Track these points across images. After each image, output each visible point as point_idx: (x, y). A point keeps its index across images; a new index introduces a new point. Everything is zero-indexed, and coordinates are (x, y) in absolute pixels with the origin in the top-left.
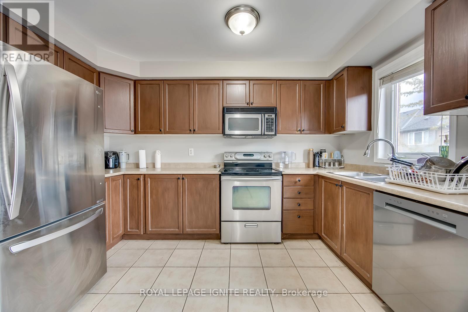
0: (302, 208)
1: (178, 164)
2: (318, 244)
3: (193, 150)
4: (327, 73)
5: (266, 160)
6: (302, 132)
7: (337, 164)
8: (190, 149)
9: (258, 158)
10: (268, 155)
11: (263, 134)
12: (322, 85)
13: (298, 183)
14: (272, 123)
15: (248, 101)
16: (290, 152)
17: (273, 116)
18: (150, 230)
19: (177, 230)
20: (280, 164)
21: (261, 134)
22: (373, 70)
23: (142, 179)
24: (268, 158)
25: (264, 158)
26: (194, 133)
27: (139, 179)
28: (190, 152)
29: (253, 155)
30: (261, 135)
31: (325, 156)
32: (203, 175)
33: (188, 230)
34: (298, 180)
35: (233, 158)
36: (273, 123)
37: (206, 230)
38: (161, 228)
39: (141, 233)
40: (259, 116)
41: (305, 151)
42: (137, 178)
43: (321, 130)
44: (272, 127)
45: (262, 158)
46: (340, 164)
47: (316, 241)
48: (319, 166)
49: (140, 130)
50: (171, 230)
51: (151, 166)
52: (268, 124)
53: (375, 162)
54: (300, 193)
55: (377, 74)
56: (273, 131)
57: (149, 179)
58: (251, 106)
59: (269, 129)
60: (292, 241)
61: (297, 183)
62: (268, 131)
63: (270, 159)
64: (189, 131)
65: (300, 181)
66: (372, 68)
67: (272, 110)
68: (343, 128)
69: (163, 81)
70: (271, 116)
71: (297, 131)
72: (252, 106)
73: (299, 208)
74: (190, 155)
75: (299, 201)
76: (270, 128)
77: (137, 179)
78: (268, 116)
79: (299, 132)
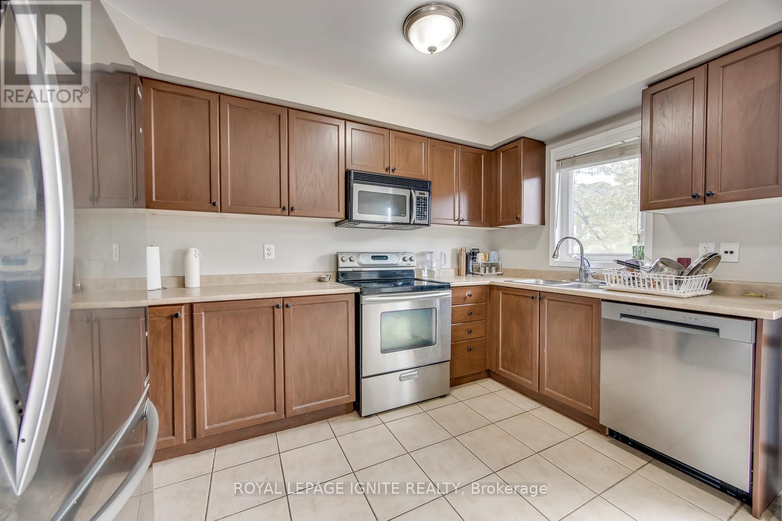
0: (473, 335)
1: (241, 277)
2: (489, 385)
3: (272, 247)
4: (490, 141)
5: (407, 265)
6: (462, 223)
7: (493, 268)
8: (266, 246)
9: (395, 262)
10: (409, 257)
11: (412, 223)
12: (483, 156)
13: (469, 299)
14: (424, 205)
15: (387, 166)
16: (439, 252)
17: (427, 194)
18: (207, 427)
19: (273, 413)
20: (423, 271)
21: (409, 222)
22: (547, 148)
23: (183, 315)
24: (409, 262)
25: (404, 262)
26: (291, 213)
27: (176, 316)
28: (266, 252)
29: (387, 257)
30: (409, 224)
31: (480, 258)
32: (326, 296)
33: (296, 408)
34: (468, 295)
35: (355, 264)
36: (426, 205)
37: (332, 399)
38: (234, 418)
39: (182, 441)
40: (405, 193)
41: (453, 250)
42: (171, 314)
43: (482, 221)
44: (425, 213)
45: (400, 262)
46: (497, 270)
47: (485, 381)
48: (473, 274)
49: (156, 199)
50: (258, 416)
51: (172, 284)
52: (419, 207)
53: (550, 265)
54: (471, 313)
55: (553, 153)
56: (426, 218)
57: (203, 313)
58: (391, 173)
59: (421, 215)
60: (459, 388)
61: (467, 300)
62: (419, 218)
63: (412, 263)
64: (280, 210)
65: (471, 296)
66: (545, 145)
67: (423, 185)
68: (518, 220)
69: (218, 95)
70: (424, 194)
71: (455, 221)
72: (393, 174)
73: (468, 337)
74: (267, 257)
75: (469, 326)
76: (422, 213)
77: (168, 317)
78: (420, 193)
79: (457, 223)
